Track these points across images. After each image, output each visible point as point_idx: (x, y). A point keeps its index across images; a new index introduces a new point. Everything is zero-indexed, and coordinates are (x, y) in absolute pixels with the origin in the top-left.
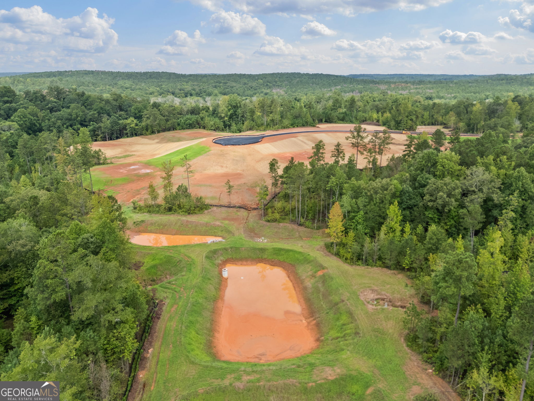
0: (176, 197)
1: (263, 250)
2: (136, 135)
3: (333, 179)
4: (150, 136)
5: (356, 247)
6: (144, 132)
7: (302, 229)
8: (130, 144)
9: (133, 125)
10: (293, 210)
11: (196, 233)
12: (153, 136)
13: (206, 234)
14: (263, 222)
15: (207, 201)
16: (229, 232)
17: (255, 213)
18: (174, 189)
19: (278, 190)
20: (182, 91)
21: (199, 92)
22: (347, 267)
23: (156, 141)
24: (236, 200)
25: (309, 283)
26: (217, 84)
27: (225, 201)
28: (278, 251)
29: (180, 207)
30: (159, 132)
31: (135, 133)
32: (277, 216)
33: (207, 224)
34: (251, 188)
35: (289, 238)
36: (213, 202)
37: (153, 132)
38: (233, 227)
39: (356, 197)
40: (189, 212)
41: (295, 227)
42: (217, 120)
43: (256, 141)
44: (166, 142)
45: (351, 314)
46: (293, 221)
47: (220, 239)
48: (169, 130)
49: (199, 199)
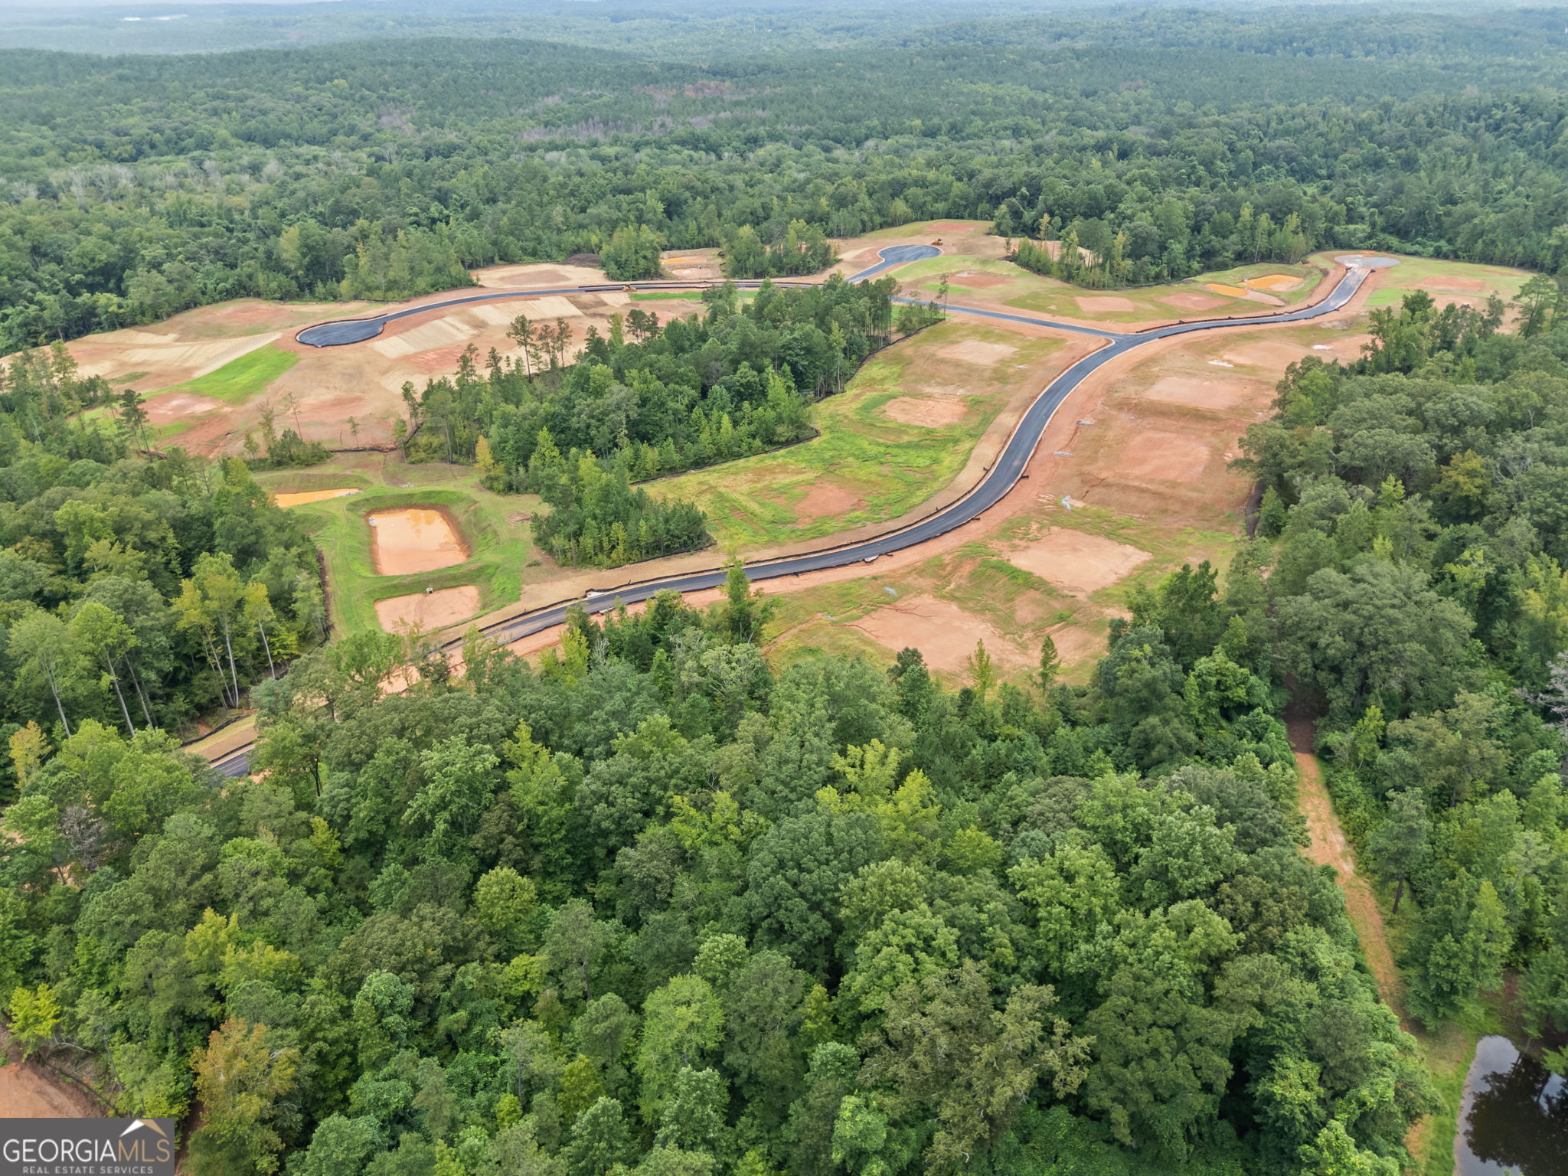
0: (284, 446)
1: (411, 496)
2: (123, 325)
3: (480, 406)
4: (153, 326)
5: (506, 477)
6: (138, 318)
7: (455, 467)
8: (122, 348)
9: (113, 308)
10: (441, 446)
11: (322, 487)
12: (160, 325)
13: (335, 487)
14: (405, 465)
15: (327, 446)
16: (366, 482)
17: (393, 454)
18: (279, 436)
19: (420, 420)
20: (125, 139)
21: (173, 135)
22: (500, 499)
23: (171, 337)
24: (363, 440)
25: (463, 518)
26: (217, 103)
27: (351, 444)
28: (428, 495)
29: (292, 459)
30: (169, 316)
31: (118, 322)
32: (423, 455)
33: (334, 476)
34: (383, 420)
35: (440, 479)
36: (336, 446)
37: (157, 317)
38: (369, 475)
39: (505, 426)
40: (308, 464)
41: (447, 465)
42: (282, 277)
43: (371, 330)
44: (196, 339)
45: (495, 533)
46: (443, 460)
47: (354, 491)
48: (187, 307)
49: (316, 446)
